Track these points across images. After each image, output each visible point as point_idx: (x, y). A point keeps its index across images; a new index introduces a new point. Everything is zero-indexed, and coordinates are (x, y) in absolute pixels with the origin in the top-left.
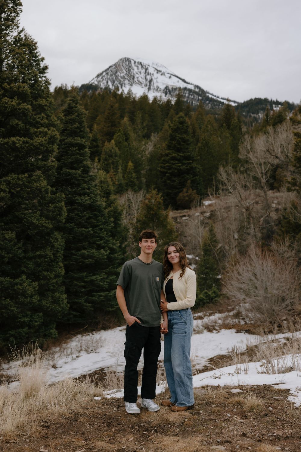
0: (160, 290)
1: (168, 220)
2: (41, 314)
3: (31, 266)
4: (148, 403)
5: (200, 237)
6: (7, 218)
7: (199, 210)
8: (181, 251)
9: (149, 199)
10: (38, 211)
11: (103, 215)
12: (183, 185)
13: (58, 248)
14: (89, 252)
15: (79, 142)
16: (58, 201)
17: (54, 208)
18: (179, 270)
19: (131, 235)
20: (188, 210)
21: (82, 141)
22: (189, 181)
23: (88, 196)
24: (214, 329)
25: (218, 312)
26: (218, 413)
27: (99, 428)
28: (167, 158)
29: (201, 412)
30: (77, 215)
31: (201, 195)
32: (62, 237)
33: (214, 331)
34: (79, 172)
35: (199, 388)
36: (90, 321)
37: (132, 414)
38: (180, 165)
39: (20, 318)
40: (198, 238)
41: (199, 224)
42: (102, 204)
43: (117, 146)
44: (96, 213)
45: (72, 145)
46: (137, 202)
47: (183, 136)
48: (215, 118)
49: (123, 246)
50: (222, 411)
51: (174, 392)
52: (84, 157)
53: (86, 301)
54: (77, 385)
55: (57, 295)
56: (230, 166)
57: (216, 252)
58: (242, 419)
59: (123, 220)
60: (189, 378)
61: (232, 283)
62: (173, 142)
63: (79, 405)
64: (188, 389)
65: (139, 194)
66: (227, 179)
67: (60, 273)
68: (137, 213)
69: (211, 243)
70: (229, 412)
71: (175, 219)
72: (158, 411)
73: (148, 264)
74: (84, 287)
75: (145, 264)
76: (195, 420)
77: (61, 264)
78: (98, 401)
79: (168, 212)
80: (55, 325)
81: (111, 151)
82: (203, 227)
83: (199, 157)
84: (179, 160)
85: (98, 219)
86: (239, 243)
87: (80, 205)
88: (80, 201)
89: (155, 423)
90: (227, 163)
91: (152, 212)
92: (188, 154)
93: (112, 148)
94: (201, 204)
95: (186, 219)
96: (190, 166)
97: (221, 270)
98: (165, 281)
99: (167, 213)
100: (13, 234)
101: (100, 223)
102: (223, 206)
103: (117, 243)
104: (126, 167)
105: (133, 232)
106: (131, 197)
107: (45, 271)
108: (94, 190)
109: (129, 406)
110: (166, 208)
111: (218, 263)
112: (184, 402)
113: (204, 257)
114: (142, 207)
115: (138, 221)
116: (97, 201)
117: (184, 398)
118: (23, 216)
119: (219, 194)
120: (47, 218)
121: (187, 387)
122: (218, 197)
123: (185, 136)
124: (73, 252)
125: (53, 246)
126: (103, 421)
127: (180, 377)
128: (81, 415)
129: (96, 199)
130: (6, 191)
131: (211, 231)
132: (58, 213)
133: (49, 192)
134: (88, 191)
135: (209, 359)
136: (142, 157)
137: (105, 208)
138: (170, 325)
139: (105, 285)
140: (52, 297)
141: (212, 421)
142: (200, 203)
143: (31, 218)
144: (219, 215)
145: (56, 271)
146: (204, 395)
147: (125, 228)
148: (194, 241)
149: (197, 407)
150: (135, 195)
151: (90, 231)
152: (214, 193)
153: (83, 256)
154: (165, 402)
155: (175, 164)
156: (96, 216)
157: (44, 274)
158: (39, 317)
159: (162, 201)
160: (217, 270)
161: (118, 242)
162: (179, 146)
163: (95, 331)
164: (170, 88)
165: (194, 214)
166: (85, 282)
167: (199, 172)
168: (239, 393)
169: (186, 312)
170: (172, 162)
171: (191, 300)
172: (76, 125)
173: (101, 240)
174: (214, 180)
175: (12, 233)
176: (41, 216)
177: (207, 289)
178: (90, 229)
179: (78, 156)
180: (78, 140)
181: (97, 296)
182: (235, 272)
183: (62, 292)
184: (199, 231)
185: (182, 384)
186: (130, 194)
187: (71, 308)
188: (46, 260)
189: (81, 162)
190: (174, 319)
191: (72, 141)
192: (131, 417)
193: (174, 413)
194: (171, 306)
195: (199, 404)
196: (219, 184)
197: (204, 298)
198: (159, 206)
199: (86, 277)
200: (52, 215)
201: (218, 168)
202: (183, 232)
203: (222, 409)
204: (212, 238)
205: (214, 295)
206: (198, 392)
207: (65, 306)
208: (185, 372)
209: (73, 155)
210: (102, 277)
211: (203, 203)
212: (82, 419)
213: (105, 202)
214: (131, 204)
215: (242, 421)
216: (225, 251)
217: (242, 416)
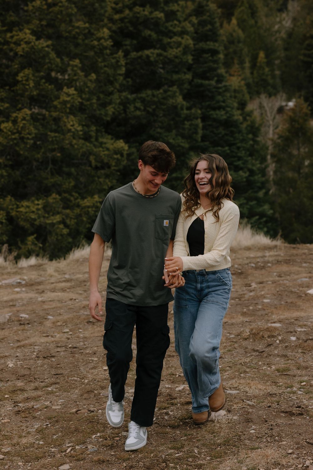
11: (240, 132)
15: (212, 47)
16: (194, 118)
17: (190, 125)
21: (215, 45)
23: (224, 110)
30: (212, 132)
34: (213, 83)
44: (232, 129)
45: (204, 51)
49: (263, 167)
52: (217, 64)
65: (275, 99)
81: (232, 35)
85: (235, 136)
87: (215, 120)
88: (215, 117)
91: (296, 126)
93: (234, 31)
101: (238, 141)
103: (257, 164)
105: (273, 150)
106: (265, 102)
108: (229, 103)
115: (280, 137)
116: (233, 115)
129: (233, 113)
132: (194, 131)
133: (184, 108)
134: (223, 104)
137: (242, 123)
147: (264, 145)
150: (270, 100)
159: (309, 112)
161: (257, 162)
173: (239, 160)
176: (177, 135)
179: (211, 64)
180: (211, 45)
186: (263, 99)
189: (215, 69)
191: (204, 46)
198: (305, 119)
200: (188, 133)
209: (206, 63)
213: (241, 115)
214: (265, 113)
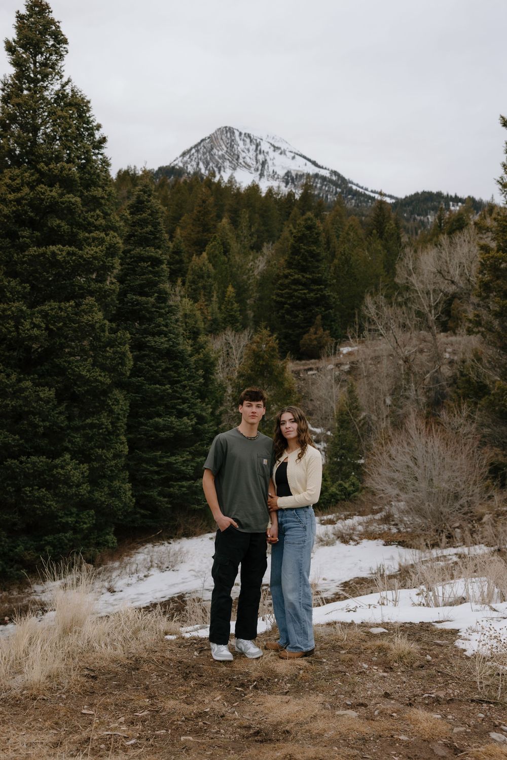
0: (268, 478)
1: (286, 375)
2: (92, 512)
3: (78, 439)
4: (245, 646)
5: (333, 401)
6: (43, 368)
7: (334, 360)
8: (301, 420)
9: (258, 342)
10: (88, 357)
11: (187, 366)
12: (309, 322)
13: (119, 414)
14: (166, 420)
15: (152, 254)
16: (120, 344)
17: (114, 353)
18: (296, 448)
19: (229, 396)
20: (317, 361)
21: (157, 252)
22: (319, 317)
23: (166, 336)
24: (352, 539)
25: (357, 514)
26: (350, 664)
27: (171, 681)
28: (287, 281)
29: (325, 660)
30: (149, 364)
31: (336, 338)
32: (124, 397)
33: (351, 542)
34: (152, 300)
35: (322, 625)
36: (166, 523)
37: (220, 661)
38: (306, 291)
39: (61, 518)
40: (331, 403)
41: (333, 381)
42: (186, 349)
43: (210, 262)
44: (176, 362)
45: (142, 259)
46: (240, 346)
47: (312, 249)
48: (361, 222)
49: (217, 412)
50: (355, 660)
51: (285, 631)
52: (159, 277)
53: (160, 494)
54: (140, 617)
55: (117, 483)
56: (382, 294)
57: (358, 425)
58: (385, 672)
59: (217, 373)
60: (307, 610)
61: (381, 470)
62: (296, 257)
63: (142, 646)
64: (305, 626)
65: (243, 335)
66: (377, 314)
67: (122, 451)
68: (240, 364)
69: (350, 410)
70: (365, 661)
71: (297, 373)
72: (259, 658)
73: (251, 439)
74: (157, 473)
75: (247, 438)
76: (314, 672)
77: (123, 438)
78: (172, 641)
79: (286, 362)
80: (113, 529)
81: (201, 269)
82: (339, 386)
83: (335, 281)
84: (304, 285)
85: (179, 371)
86: (393, 412)
87: (153, 349)
88: (153, 344)
89: (255, 675)
90: (377, 290)
91: (261, 363)
92: (317, 275)
93: (204, 264)
94: (336, 352)
95: (313, 374)
96: (320, 293)
97: (365, 451)
98: (275, 465)
99: (284, 365)
100: (51, 392)
101: (183, 378)
102: (369, 355)
103: (208, 408)
104: (224, 293)
105: (232, 391)
106: (231, 339)
107: (99, 448)
108: (174, 328)
109: (216, 649)
110: (283, 356)
111: (359, 441)
112: (298, 645)
113: (339, 431)
114: (246, 354)
115: (241, 375)
116: (178, 344)
117: (300, 639)
118: (66, 365)
119: (364, 337)
120: (103, 368)
121: (304, 623)
122: (363, 342)
123: (315, 248)
124: (142, 420)
125: (111, 411)
126: (177, 670)
127: (294, 608)
128: (144, 661)
129: (178, 342)
130: (41, 327)
131: (351, 392)
132: (120, 361)
133: (107, 329)
134: (165, 329)
135: (342, 584)
136: (249, 279)
137: (191, 356)
138: (282, 531)
139: (189, 470)
140: (110, 487)
141: (340, 675)
142: (335, 350)
143: (79, 368)
144: (364, 369)
145: (116, 449)
146: (329, 635)
147: (220, 385)
148: (324, 408)
149: (318, 652)
150: (237, 337)
151: (168, 389)
152: (356, 335)
153: (157, 427)
154: (271, 644)
155: (298, 290)
156: (176, 366)
157: (97, 453)
158: (89, 517)
159: (277, 346)
160: (357, 452)
161: (209, 406)
162: (304, 264)
163: (172, 538)
164: (294, 175)
165: (326, 366)
166: (159, 465)
167: (334, 303)
168: (382, 634)
169: (306, 511)
170: (293, 287)
171: (313, 493)
172: (148, 229)
173: (184, 403)
174: (357, 316)
175: (50, 390)
176: (93, 365)
177: (342, 480)
178: (168, 386)
179: (151, 276)
180: (152, 251)
181: (177, 487)
182: (385, 455)
183: (124, 479)
184: (332, 392)
185: (297, 618)
186: (229, 335)
187: (137, 503)
188: (101, 431)
189: (155, 284)
190: (286, 522)
191: (142, 252)
192: (219, 666)
193: (284, 660)
194: (283, 502)
195: (321, 649)
196: (365, 322)
197: (337, 492)
198: (272, 354)
199: (161, 457)
200: (110, 363)
201: (363, 298)
202: (308, 393)
203: (355, 657)
204: (352, 403)
205: (352, 488)
206: (322, 631)
207: (128, 501)
208: (301, 601)
209: (144, 274)
210: (184, 459)
211: (339, 350)
212: (145, 667)
213: (191, 346)
214: (230, 350)
215: (385, 674)
216: (370, 422)
217: (386, 668)
